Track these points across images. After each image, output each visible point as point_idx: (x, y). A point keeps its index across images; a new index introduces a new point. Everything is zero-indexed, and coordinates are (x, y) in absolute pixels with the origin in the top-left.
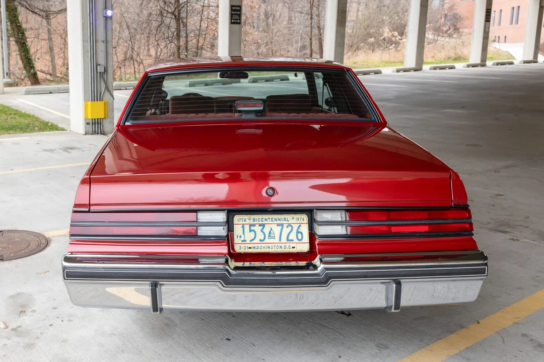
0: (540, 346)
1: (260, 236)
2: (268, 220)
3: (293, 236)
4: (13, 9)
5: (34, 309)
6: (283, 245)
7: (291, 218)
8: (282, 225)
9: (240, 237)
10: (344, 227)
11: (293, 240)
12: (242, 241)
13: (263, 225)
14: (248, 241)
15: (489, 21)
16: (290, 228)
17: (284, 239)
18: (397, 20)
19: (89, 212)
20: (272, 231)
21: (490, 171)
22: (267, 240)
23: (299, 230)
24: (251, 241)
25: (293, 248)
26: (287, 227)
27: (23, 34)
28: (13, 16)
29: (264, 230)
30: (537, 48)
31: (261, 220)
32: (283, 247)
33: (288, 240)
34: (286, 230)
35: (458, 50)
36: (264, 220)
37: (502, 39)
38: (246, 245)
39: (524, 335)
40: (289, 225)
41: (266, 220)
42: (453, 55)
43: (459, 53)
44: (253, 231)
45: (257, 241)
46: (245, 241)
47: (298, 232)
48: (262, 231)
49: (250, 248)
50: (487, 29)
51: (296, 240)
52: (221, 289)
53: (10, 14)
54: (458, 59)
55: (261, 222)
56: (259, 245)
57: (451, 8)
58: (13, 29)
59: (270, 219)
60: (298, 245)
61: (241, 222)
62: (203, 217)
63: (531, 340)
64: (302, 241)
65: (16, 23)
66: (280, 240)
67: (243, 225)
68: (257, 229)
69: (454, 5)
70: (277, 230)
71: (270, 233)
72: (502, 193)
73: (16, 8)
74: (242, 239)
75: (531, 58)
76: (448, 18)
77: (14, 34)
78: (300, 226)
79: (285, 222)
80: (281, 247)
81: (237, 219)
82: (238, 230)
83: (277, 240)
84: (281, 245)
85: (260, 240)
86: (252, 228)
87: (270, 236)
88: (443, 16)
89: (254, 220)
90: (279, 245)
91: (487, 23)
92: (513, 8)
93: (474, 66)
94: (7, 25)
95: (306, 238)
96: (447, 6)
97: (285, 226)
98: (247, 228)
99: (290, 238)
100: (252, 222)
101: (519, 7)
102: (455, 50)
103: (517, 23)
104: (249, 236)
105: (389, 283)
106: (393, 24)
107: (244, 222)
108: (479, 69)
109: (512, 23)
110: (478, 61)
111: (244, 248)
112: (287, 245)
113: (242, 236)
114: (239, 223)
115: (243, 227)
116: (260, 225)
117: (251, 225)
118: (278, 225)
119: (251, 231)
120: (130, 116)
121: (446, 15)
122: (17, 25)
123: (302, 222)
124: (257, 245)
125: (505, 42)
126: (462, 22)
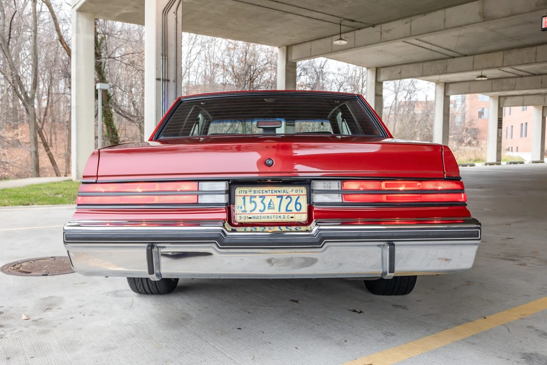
0: (545, 334)
1: (260, 206)
2: (268, 192)
3: (292, 207)
4: (109, 115)
5: (61, 307)
6: (282, 215)
7: (290, 190)
8: (281, 197)
9: (241, 207)
10: (340, 195)
11: (291, 211)
12: (243, 211)
13: (263, 197)
14: (248, 212)
15: (501, 128)
16: (289, 199)
17: (283, 209)
18: (427, 132)
19: (96, 183)
20: (271, 202)
21: (503, 224)
22: (267, 211)
23: (298, 202)
24: (251, 211)
25: (292, 217)
26: (286, 198)
27: (116, 134)
28: (109, 121)
29: (264, 201)
30: (543, 153)
31: (261, 192)
32: (282, 217)
33: (287, 210)
34: (285, 201)
35: (477, 154)
36: (264, 192)
37: (515, 149)
38: (247, 215)
39: (529, 327)
40: (288, 196)
41: (266, 192)
42: (474, 158)
43: (479, 156)
44: (254, 202)
45: (257, 211)
46: (246, 212)
47: (296, 203)
48: (262, 202)
49: (250, 218)
50: (500, 134)
51: (294, 211)
52: (217, 251)
53: (106, 119)
54: (477, 160)
55: (261, 194)
56: (259, 215)
57: (471, 123)
58: (108, 131)
59: (271, 191)
60: (296, 215)
61: (242, 194)
62: (205, 186)
63: (536, 330)
64: (301, 212)
65: (111, 126)
66: (279, 211)
67: (244, 196)
68: (258, 200)
69: (473, 120)
70: (276, 201)
71: (270, 204)
72: (512, 237)
73: (112, 114)
74: (243, 209)
75: (538, 159)
76: (468, 131)
77: (109, 135)
78: (299, 197)
79: (284, 194)
80: (280, 217)
81: (239, 191)
82: (239, 201)
83: (276, 210)
84: (280, 215)
85: (260, 211)
86: (253, 199)
87: (269, 207)
88: (465, 130)
89: (255, 192)
90: (278, 215)
91: (500, 130)
92: (522, 124)
93: (491, 164)
94: (103, 127)
95: (305, 209)
96: (467, 120)
97: (284, 197)
98: (248, 199)
99: (288, 209)
100: (252, 194)
101: (527, 123)
102: (475, 153)
103: (526, 136)
104: (249, 206)
105: (384, 245)
106: (423, 136)
107: (245, 194)
108: (495, 166)
109: (522, 136)
110: (494, 160)
111: (244, 218)
112: (286, 215)
113: (243, 207)
114: (240, 194)
115: (244, 198)
116: (261, 197)
117: (251, 197)
118: (278, 196)
119: (251, 202)
120: (162, 133)
121: (467, 130)
122: (111, 128)
123: (301, 193)
124: (256, 215)
125: (517, 151)
126: (480, 134)
